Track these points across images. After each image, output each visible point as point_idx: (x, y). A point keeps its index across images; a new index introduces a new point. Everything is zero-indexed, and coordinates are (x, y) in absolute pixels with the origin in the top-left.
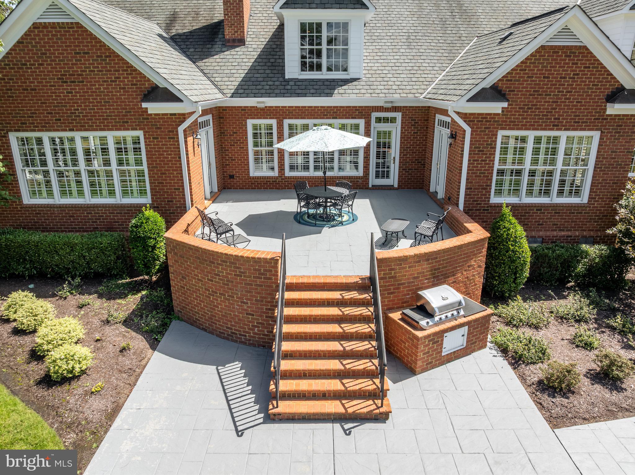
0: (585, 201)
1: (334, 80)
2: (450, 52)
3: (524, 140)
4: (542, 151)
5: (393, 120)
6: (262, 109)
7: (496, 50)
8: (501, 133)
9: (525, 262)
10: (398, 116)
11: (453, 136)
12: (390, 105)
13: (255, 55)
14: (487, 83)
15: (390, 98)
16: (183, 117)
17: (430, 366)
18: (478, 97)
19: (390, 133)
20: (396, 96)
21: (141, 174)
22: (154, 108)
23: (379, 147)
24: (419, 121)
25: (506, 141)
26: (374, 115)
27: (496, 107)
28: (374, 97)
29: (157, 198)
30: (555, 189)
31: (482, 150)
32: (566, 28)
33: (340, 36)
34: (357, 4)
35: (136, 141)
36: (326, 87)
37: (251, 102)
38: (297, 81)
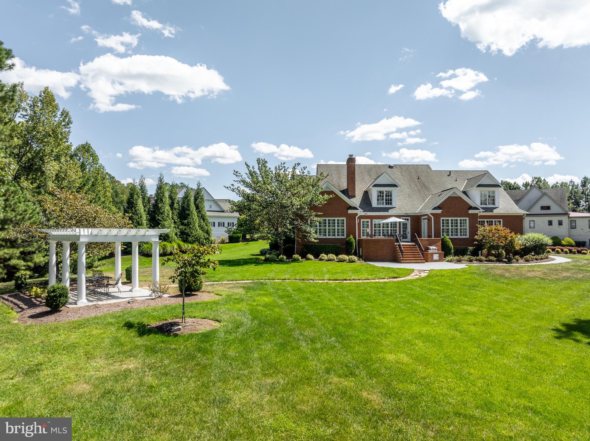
0: (468, 237)
1: (388, 208)
2: (423, 199)
3: (448, 220)
4: (453, 223)
5: (408, 220)
6: (366, 216)
7: (438, 198)
8: (442, 218)
9: (451, 248)
10: (409, 218)
11: (429, 220)
12: (407, 214)
14: (436, 205)
15: (407, 212)
16: (357, 214)
17: (431, 261)
18: (435, 209)
19: (407, 224)
20: (409, 212)
21: (343, 229)
22: (350, 212)
23: (403, 228)
24: (416, 220)
25: (443, 220)
26: (401, 218)
27: (439, 211)
28: (402, 212)
29: (348, 236)
30: (459, 234)
31: (437, 223)
32: (454, 193)
33: (389, 195)
34: (395, 186)
35: (343, 220)
36: (386, 210)
37: (363, 214)
38: (376, 208)
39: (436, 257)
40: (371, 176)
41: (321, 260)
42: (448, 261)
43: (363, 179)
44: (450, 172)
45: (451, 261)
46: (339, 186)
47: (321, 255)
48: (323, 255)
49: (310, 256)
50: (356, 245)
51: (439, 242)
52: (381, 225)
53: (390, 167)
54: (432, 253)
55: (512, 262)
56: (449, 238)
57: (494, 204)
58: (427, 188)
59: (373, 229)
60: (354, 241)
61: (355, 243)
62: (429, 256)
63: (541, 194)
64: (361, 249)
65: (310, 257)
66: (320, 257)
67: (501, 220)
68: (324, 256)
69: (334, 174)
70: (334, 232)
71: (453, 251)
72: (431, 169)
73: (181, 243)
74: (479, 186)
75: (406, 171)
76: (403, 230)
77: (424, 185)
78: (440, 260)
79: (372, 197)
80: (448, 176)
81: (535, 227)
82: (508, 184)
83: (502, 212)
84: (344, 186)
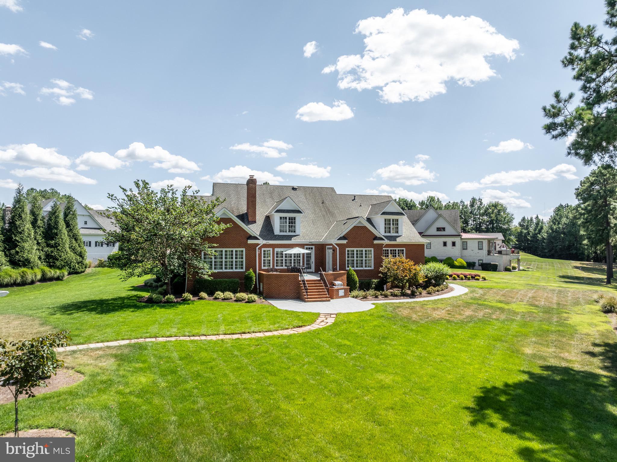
0: (373, 269)
1: (291, 235)
2: (328, 226)
3: (353, 251)
4: (359, 254)
5: (312, 248)
6: (268, 245)
7: (343, 227)
8: (347, 249)
9: (357, 281)
10: (313, 247)
11: (333, 250)
12: (311, 243)
13: (261, 226)
14: (342, 235)
15: (311, 241)
16: (258, 244)
17: (336, 298)
18: (340, 239)
20: (313, 240)
21: (242, 262)
22: (250, 242)
23: (307, 258)
24: (320, 249)
25: (348, 251)
26: (306, 247)
27: (345, 242)
28: (306, 240)
29: (247, 269)
30: (364, 265)
31: (342, 254)
32: (360, 222)
33: (292, 221)
34: (299, 212)
35: (242, 251)
36: (289, 238)
37: (265, 242)
38: (278, 235)
39: (341, 293)
40: (273, 199)
41: (216, 299)
42: (353, 297)
43: (265, 201)
44: (355, 196)
45: (356, 297)
46: (238, 209)
47: (217, 293)
48: (219, 292)
49: (203, 294)
50: (256, 279)
51: (345, 275)
52: (284, 256)
53: (294, 189)
54: (337, 289)
55: (415, 296)
56: (355, 270)
57: (397, 232)
58: (332, 214)
59: (275, 258)
60: (254, 275)
61: (254, 278)
62: (335, 293)
63: (437, 216)
64: (261, 284)
65: (203, 296)
66: (215, 295)
67: (404, 249)
68: (219, 294)
69: (232, 195)
70: (232, 265)
71: (358, 285)
72: (335, 192)
73: (47, 269)
74: (384, 213)
75: (310, 194)
76: (307, 260)
77: (329, 210)
78: (346, 296)
79: (274, 224)
80: (353, 200)
81: (432, 247)
82: (405, 201)
83: (405, 241)
84: (244, 209)
